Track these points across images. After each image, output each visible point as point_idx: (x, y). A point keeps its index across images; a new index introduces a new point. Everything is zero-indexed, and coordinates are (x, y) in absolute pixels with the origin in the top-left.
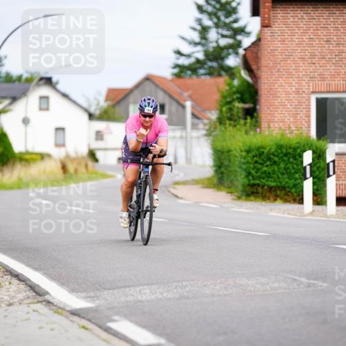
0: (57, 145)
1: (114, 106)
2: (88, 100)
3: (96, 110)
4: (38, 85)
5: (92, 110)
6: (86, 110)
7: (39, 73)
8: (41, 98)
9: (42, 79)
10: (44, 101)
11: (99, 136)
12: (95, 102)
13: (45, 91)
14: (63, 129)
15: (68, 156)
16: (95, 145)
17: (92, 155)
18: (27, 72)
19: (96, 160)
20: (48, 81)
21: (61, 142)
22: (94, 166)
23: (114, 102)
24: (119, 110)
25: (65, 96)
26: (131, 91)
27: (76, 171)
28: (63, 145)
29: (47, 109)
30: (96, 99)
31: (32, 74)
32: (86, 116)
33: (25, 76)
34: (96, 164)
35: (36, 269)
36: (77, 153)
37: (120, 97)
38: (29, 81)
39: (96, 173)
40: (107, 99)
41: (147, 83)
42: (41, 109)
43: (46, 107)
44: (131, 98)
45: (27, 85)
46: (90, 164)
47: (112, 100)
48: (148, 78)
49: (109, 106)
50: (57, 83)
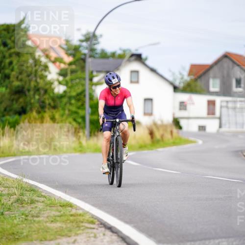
0: (145, 114)
1: (196, 80)
2: (174, 74)
3: (180, 83)
4: (129, 61)
5: (177, 83)
6: (171, 84)
7: (130, 50)
8: (132, 72)
9: (133, 55)
10: (134, 75)
11: (183, 106)
12: (179, 76)
13: (135, 66)
14: (151, 100)
15: (155, 124)
16: (179, 114)
17: (177, 123)
18: (120, 49)
19: (180, 128)
20: (138, 57)
21: (150, 112)
22: (178, 133)
23: (196, 77)
24: (200, 83)
25: (153, 70)
26: (211, 67)
27: (162, 136)
28: (151, 114)
29: (137, 82)
30: (181, 74)
31: (124, 51)
32: (171, 89)
33: (119, 52)
34: (180, 131)
35: (127, 222)
36: (162, 121)
37: (201, 72)
38: (121, 57)
39: (180, 139)
40: (190, 74)
41: (226, 60)
42: (132, 82)
43: (136, 80)
44: (211, 73)
45: (119, 60)
46: (175, 130)
47: (194, 75)
48: (226, 56)
49: (191, 79)
50: (146, 59)
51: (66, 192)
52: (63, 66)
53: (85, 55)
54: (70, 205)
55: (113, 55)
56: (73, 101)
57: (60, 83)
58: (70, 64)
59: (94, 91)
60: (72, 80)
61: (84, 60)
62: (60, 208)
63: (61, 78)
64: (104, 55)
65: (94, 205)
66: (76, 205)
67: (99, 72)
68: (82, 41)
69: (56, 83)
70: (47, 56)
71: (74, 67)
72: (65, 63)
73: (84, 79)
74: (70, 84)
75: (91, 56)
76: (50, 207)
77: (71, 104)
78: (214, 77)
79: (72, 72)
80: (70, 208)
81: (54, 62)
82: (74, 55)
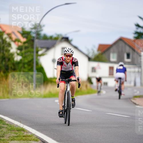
1: (102, 54)
2: (88, 50)
4: (61, 41)
5: (91, 55)
6: (87, 56)
9: (63, 38)
11: (94, 70)
12: (92, 51)
13: (65, 44)
16: (92, 75)
17: (90, 80)
18: (56, 34)
19: (92, 83)
20: (66, 39)
23: (102, 51)
24: (105, 56)
25: (76, 48)
31: (58, 35)
32: (86, 59)
33: (55, 36)
34: (92, 85)
37: (105, 49)
38: (56, 39)
39: (92, 90)
41: (121, 42)
42: (62, 54)
44: (112, 50)
45: (55, 41)
46: (89, 85)
48: (121, 39)
49: (99, 54)
50: (71, 40)
51: (20, 122)
52: (20, 44)
53: (34, 37)
54: (23, 130)
55: (51, 38)
56: (26, 66)
57: (18, 54)
58: (25, 43)
59: (39, 60)
60: (25, 53)
61: (33, 41)
62: (17, 132)
63: (19, 52)
64: (45, 38)
65: (38, 130)
66: (27, 130)
67: (42, 48)
68: (32, 29)
69: (16, 55)
70: (11, 38)
71: (26, 45)
72: (21, 42)
73: (33, 52)
74: (24, 55)
75: (37, 38)
76: (11, 131)
77: (24, 67)
78: (114, 52)
79: (26, 48)
80: (23, 132)
81: (15, 41)
82: (27, 38)
